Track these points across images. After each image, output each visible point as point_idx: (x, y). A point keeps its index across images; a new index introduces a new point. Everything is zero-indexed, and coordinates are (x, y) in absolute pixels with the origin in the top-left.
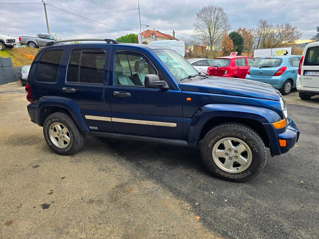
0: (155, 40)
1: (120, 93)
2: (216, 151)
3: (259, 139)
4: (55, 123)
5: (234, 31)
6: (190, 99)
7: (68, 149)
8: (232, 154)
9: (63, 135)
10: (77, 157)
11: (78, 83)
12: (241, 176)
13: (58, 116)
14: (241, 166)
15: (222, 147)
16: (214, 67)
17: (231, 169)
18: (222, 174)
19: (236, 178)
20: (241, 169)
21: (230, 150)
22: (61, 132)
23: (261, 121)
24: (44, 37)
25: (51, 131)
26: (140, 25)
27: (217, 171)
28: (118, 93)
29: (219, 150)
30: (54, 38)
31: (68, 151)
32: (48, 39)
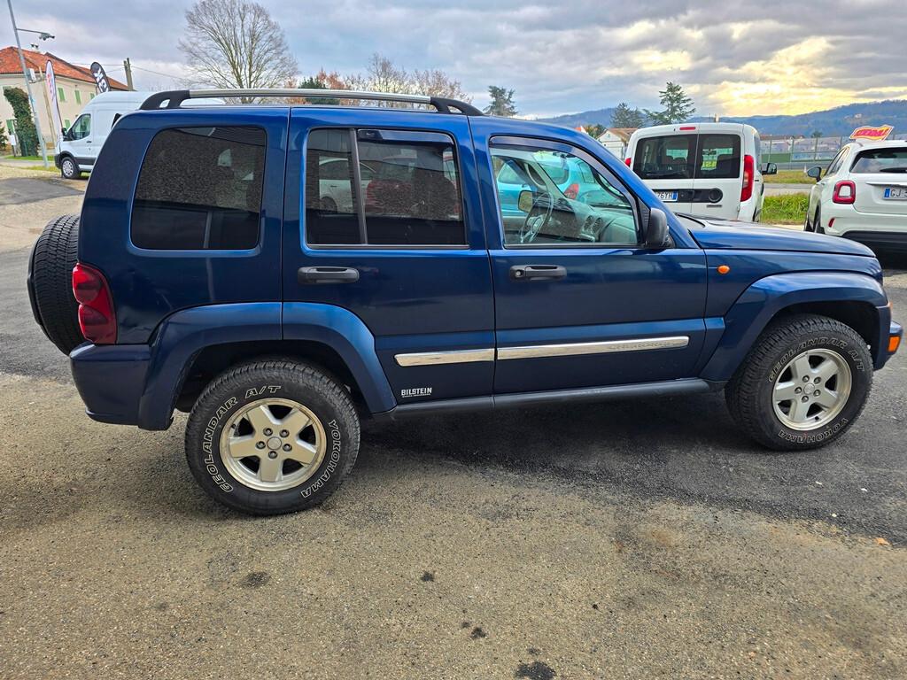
1: (535, 268)
2: (779, 389)
4: (251, 404)
6: (728, 268)
7: (317, 485)
8: (811, 386)
9: (285, 441)
11: (365, 249)
12: (827, 434)
13: (275, 374)
14: (823, 410)
15: (788, 376)
17: (806, 422)
18: (792, 438)
19: (821, 439)
20: (825, 418)
21: (806, 378)
22: (276, 434)
23: (875, 303)
25: (230, 440)
26: (16, 29)
27: (782, 434)
28: (530, 269)
29: (783, 384)
31: (314, 495)
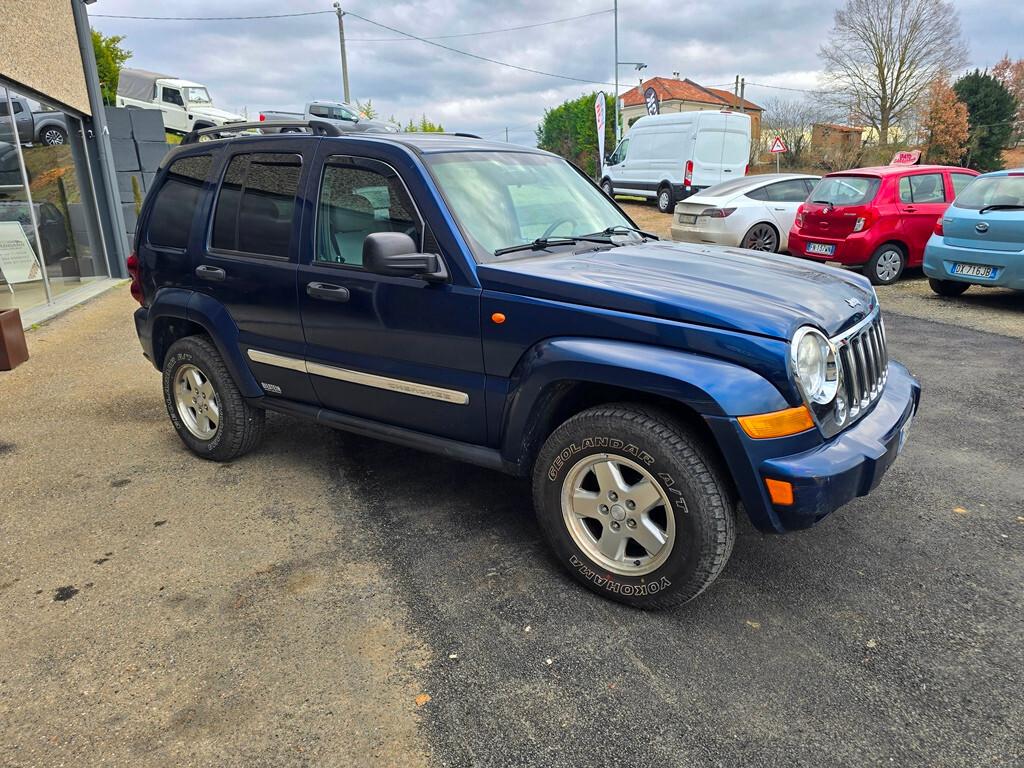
0: (653, 113)
1: (324, 286)
2: (575, 496)
3: (699, 468)
4: (185, 366)
5: (977, 71)
6: (502, 316)
7: (216, 443)
8: (622, 509)
9: (205, 401)
10: (235, 469)
11: (234, 256)
12: (642, 590)
13: (190, 346)
14: (646, 554)
15: (590, 483)
16: (819, 207)
17: (620, 560)
18: (588, 573)
19: (627, 593)
20: (647, 565)
21: (615, 495)
22: (201, 394)
23: (698, 409)
24: (325, 112)
25: (180, 389)
26: (617, 64)
27: (575, 561)
28: (317, 287)
29: (584, 492)
30: (354, 115)
31: (213, 450)
32: (335, 117)
